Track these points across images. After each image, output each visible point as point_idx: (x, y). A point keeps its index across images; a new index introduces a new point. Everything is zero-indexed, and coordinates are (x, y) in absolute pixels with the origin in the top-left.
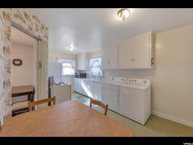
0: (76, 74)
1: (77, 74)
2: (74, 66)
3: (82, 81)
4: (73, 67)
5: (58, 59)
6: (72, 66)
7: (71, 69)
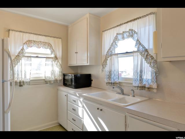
0: (64, 75)
1: (66, 78)
2: (59, 54)
3: (81, 100)
4: (56, 58)
5: (11, 32)
6: (53, 56)
7: (50, 62)
